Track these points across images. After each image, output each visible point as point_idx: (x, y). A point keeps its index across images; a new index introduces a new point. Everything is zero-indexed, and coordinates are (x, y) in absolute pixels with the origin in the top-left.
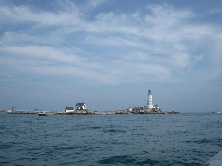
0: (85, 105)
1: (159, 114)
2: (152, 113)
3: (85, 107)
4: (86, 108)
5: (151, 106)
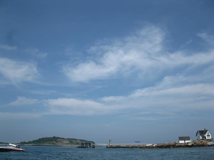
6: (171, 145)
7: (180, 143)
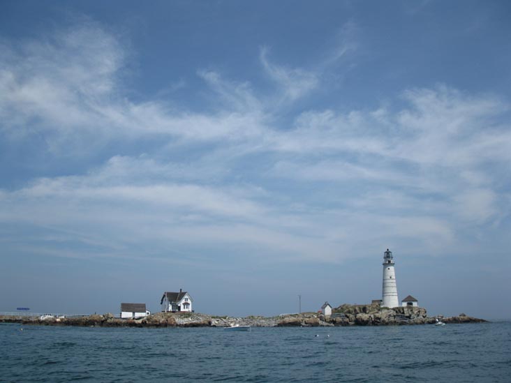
0: (186, 297)
1: (417, 324)
2: (395, 323)
3: (186, 304)
4: (190, 306)
5: (393, 302)
6: (96, 321)
7: (122, 317)
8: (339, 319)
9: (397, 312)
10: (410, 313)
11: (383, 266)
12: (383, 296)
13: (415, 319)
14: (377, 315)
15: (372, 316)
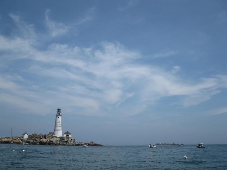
1: (70, 145)
2: (60, 144)
5: (59, 134)
8: (31, 141)
9: (61, 139)
10: (67, 140)
11: (56, 116)
12: (55, 131)
13: (69, 143)
14: (51, 140)
15: (49, 140)
